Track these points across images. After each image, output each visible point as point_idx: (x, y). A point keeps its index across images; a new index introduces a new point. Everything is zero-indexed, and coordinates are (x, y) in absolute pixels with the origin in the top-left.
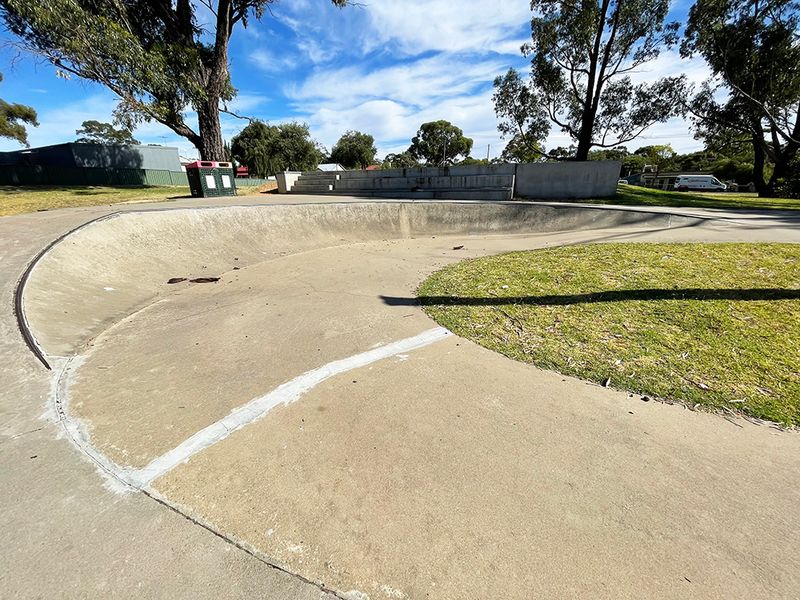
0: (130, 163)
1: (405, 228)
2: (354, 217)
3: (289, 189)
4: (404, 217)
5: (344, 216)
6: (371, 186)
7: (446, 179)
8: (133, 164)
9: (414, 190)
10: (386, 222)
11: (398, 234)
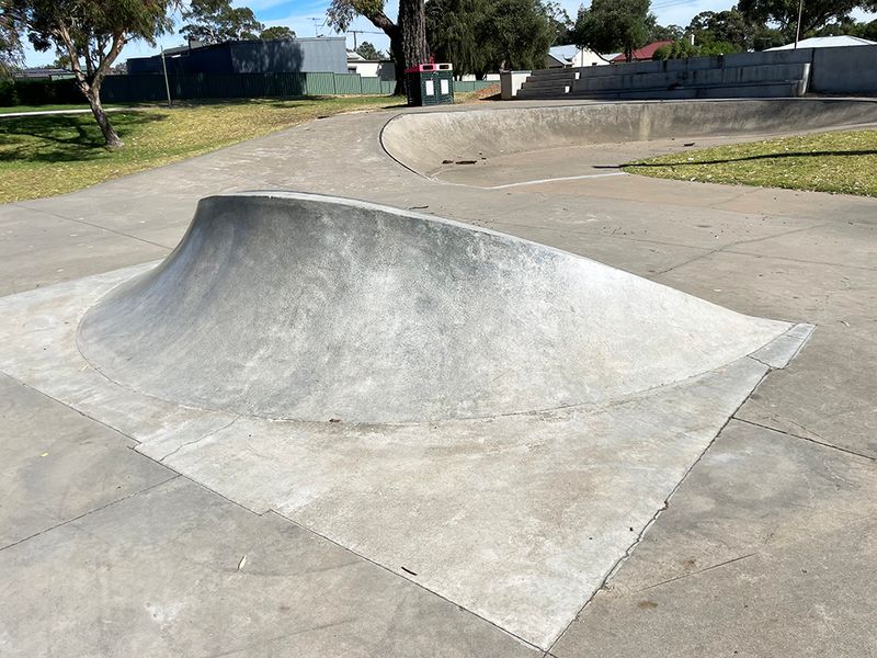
0: (290, 64)
1: (645, 131)
2: (588, 119)
3: (514, 94)
4: (646, 119)
5: (577, 119)
6: (619, 86)
7: (717, 72)
8: (291, 65)
9: (672, 88)
10: (624, 124)
11: (635, 137)
